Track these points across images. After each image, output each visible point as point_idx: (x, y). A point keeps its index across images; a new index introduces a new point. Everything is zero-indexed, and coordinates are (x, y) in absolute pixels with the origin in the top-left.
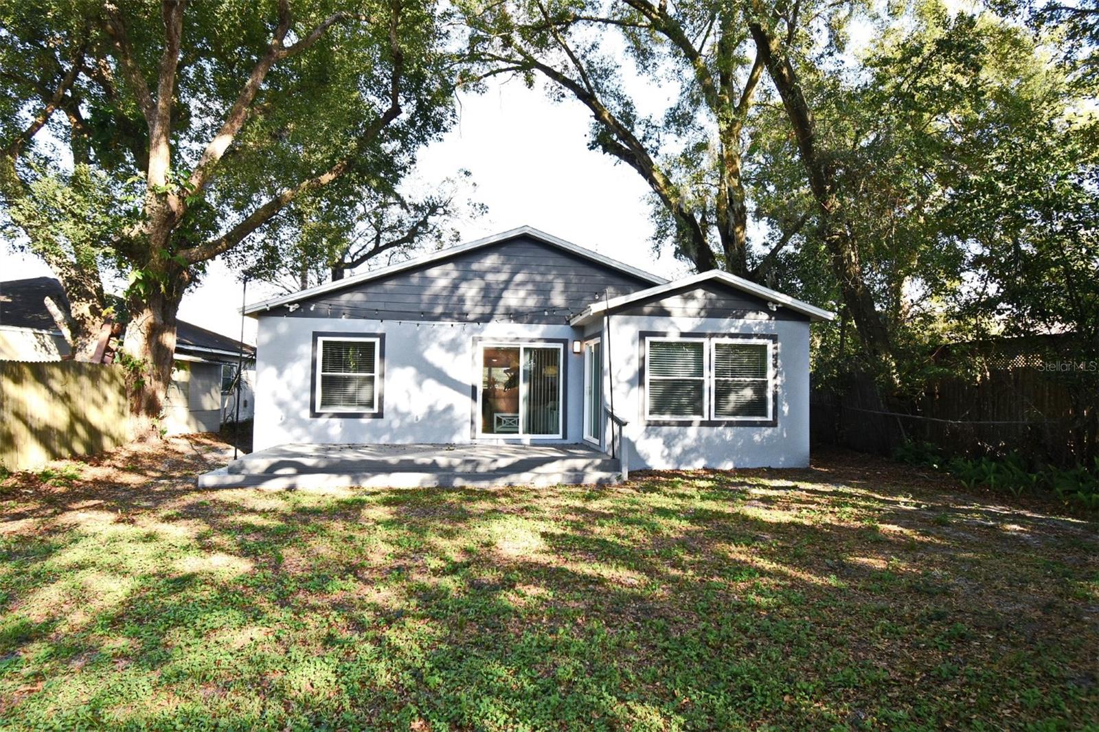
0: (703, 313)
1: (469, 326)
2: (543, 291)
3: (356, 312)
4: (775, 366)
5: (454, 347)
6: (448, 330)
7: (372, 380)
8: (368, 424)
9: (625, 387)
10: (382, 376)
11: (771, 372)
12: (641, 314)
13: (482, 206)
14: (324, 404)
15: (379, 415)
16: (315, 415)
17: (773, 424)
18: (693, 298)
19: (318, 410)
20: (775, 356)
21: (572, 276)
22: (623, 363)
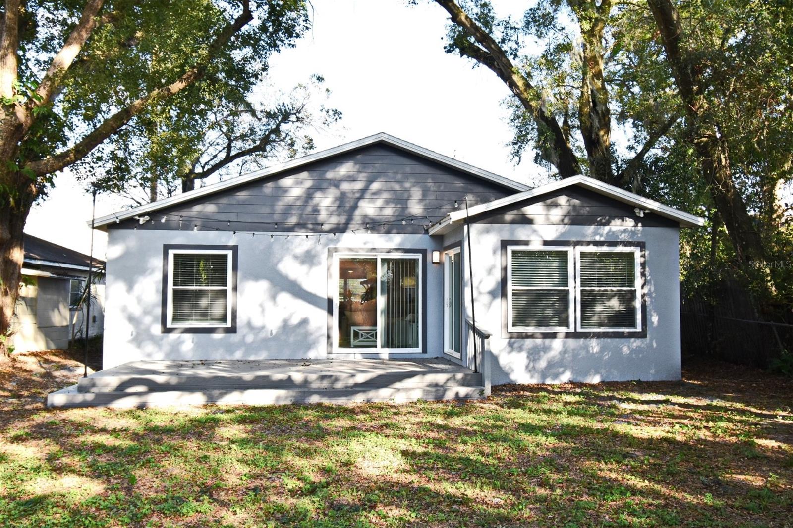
0: (566, 221)
1: (324, 237)
2: (401, 200)
3: (207, 224)
4: (643, 275)
5: (309, 259)
6: (302, 241)
7: (224, 293)
8: (221, 339)
9: (486, 298)
10: (235, 289)
11: (638, 282)
12: (503, 222)
13: (335, 112)
14: (176, 318)
15: (233, 330)
16: (167, 331)
17: (642, 335)
18: (556, 205)
19: (169, 325)
20: (643, 265)
21: (430, 184)
22: (485, 273)
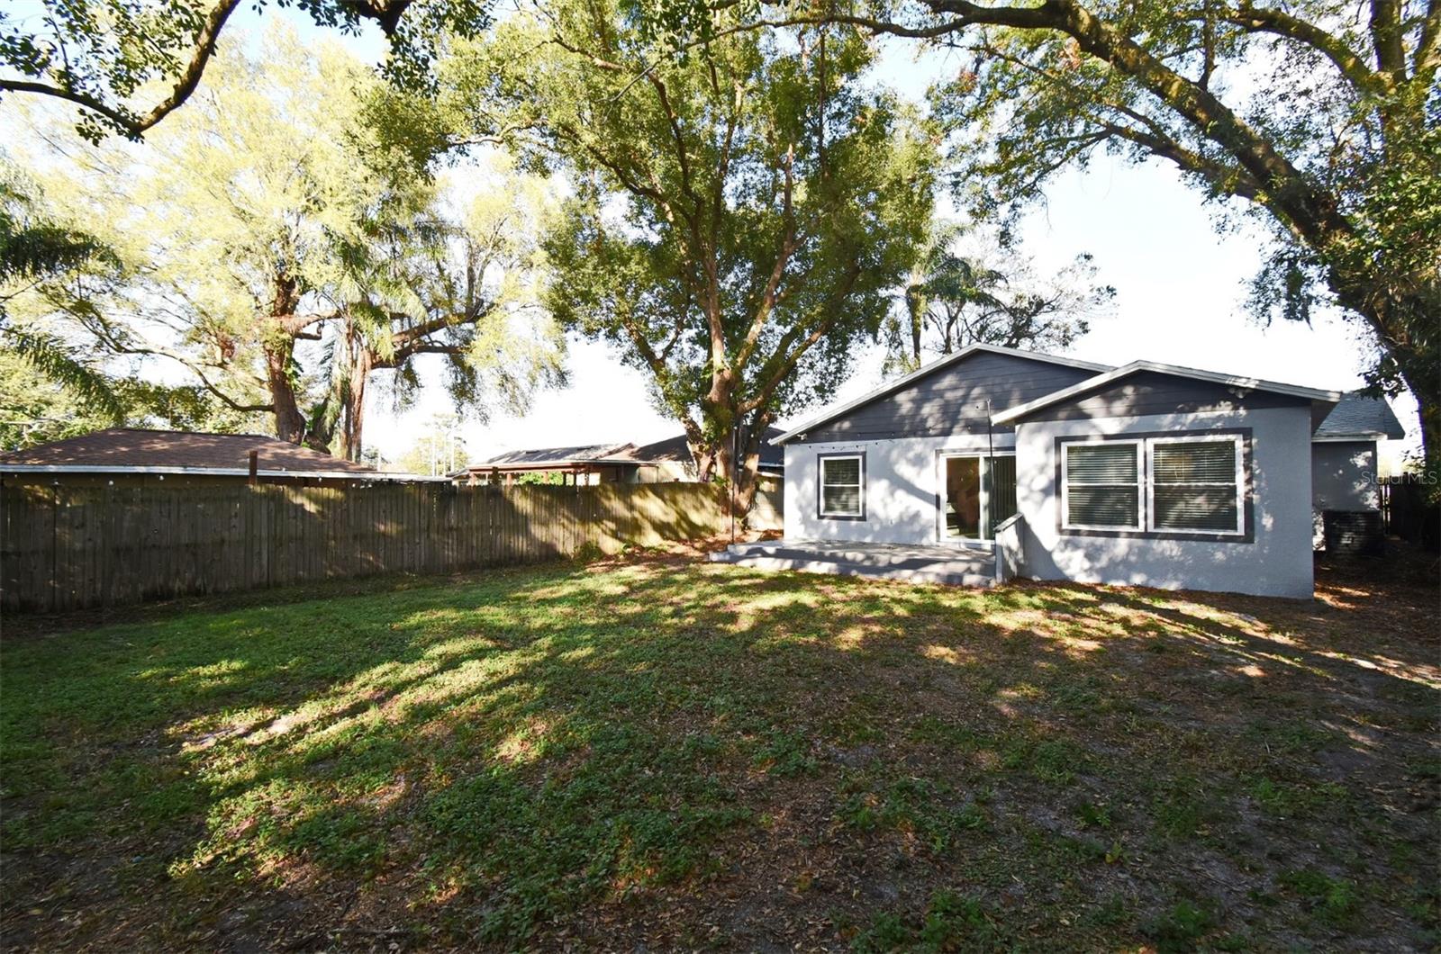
0: (1134, 411)
1: (932, 441)
2: (1001, 400)
3: (845, 436)
4: (1247, 468)
5: (919, 461)
7: (857, 490)
9: (1038, 497)
10: (865, 487)
12: (1056, 419)
14: (825, 509)
16: (820, 517)
18: (1120, 396)
19: (822, 513)
20: (1248, 457)
22: (1034, 472)
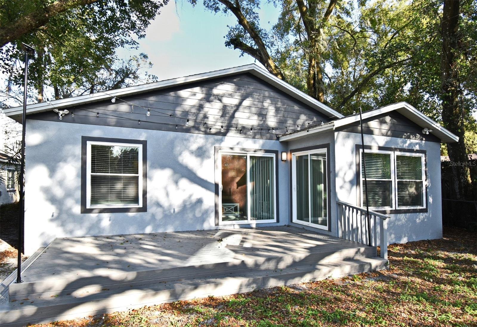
0: (389, 133)
1: (211, 138)
2: (262, 114)
4: (426, 172)
5: (201, 153)
8: (134, 217)
9: (348, 186)
10: (145, 176)
11: (424, 177)
12: (357, 131)
15: (144, 209)
17: (425, 211)
19: (88, 206)
20: (426, 166)
21: (279, 104)
